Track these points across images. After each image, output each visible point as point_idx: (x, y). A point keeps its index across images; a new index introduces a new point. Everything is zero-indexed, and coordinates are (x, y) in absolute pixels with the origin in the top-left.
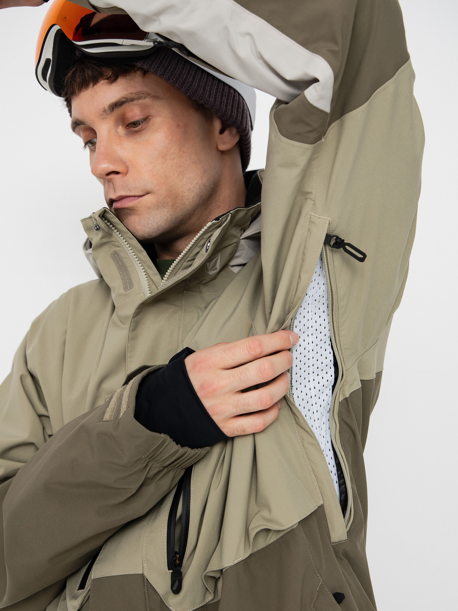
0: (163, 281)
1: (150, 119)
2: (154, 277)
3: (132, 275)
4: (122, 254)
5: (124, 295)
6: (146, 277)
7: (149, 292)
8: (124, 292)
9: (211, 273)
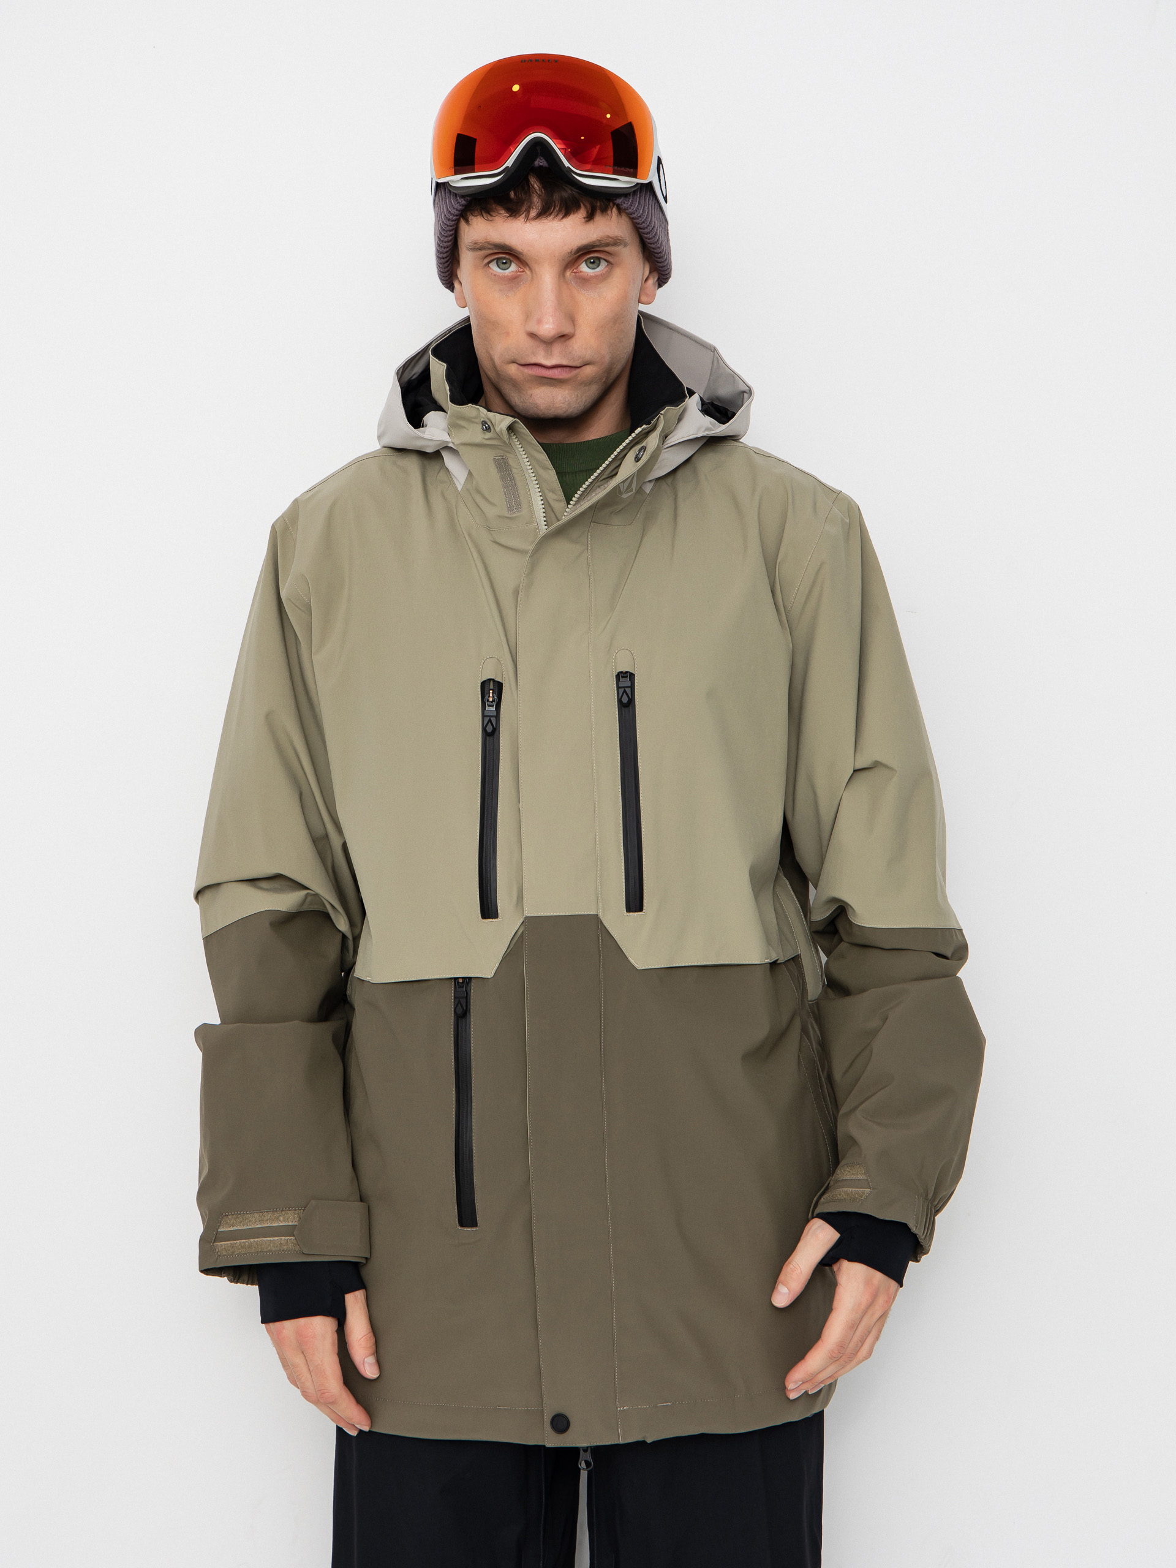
0: (568, 508)
2: (551, 496)
3: (522, 492)
4: (511, 462)
5: (507, 518)
6: (542, 500)
7: (545, 519)
8: (507, 514)
9: (625, 496)
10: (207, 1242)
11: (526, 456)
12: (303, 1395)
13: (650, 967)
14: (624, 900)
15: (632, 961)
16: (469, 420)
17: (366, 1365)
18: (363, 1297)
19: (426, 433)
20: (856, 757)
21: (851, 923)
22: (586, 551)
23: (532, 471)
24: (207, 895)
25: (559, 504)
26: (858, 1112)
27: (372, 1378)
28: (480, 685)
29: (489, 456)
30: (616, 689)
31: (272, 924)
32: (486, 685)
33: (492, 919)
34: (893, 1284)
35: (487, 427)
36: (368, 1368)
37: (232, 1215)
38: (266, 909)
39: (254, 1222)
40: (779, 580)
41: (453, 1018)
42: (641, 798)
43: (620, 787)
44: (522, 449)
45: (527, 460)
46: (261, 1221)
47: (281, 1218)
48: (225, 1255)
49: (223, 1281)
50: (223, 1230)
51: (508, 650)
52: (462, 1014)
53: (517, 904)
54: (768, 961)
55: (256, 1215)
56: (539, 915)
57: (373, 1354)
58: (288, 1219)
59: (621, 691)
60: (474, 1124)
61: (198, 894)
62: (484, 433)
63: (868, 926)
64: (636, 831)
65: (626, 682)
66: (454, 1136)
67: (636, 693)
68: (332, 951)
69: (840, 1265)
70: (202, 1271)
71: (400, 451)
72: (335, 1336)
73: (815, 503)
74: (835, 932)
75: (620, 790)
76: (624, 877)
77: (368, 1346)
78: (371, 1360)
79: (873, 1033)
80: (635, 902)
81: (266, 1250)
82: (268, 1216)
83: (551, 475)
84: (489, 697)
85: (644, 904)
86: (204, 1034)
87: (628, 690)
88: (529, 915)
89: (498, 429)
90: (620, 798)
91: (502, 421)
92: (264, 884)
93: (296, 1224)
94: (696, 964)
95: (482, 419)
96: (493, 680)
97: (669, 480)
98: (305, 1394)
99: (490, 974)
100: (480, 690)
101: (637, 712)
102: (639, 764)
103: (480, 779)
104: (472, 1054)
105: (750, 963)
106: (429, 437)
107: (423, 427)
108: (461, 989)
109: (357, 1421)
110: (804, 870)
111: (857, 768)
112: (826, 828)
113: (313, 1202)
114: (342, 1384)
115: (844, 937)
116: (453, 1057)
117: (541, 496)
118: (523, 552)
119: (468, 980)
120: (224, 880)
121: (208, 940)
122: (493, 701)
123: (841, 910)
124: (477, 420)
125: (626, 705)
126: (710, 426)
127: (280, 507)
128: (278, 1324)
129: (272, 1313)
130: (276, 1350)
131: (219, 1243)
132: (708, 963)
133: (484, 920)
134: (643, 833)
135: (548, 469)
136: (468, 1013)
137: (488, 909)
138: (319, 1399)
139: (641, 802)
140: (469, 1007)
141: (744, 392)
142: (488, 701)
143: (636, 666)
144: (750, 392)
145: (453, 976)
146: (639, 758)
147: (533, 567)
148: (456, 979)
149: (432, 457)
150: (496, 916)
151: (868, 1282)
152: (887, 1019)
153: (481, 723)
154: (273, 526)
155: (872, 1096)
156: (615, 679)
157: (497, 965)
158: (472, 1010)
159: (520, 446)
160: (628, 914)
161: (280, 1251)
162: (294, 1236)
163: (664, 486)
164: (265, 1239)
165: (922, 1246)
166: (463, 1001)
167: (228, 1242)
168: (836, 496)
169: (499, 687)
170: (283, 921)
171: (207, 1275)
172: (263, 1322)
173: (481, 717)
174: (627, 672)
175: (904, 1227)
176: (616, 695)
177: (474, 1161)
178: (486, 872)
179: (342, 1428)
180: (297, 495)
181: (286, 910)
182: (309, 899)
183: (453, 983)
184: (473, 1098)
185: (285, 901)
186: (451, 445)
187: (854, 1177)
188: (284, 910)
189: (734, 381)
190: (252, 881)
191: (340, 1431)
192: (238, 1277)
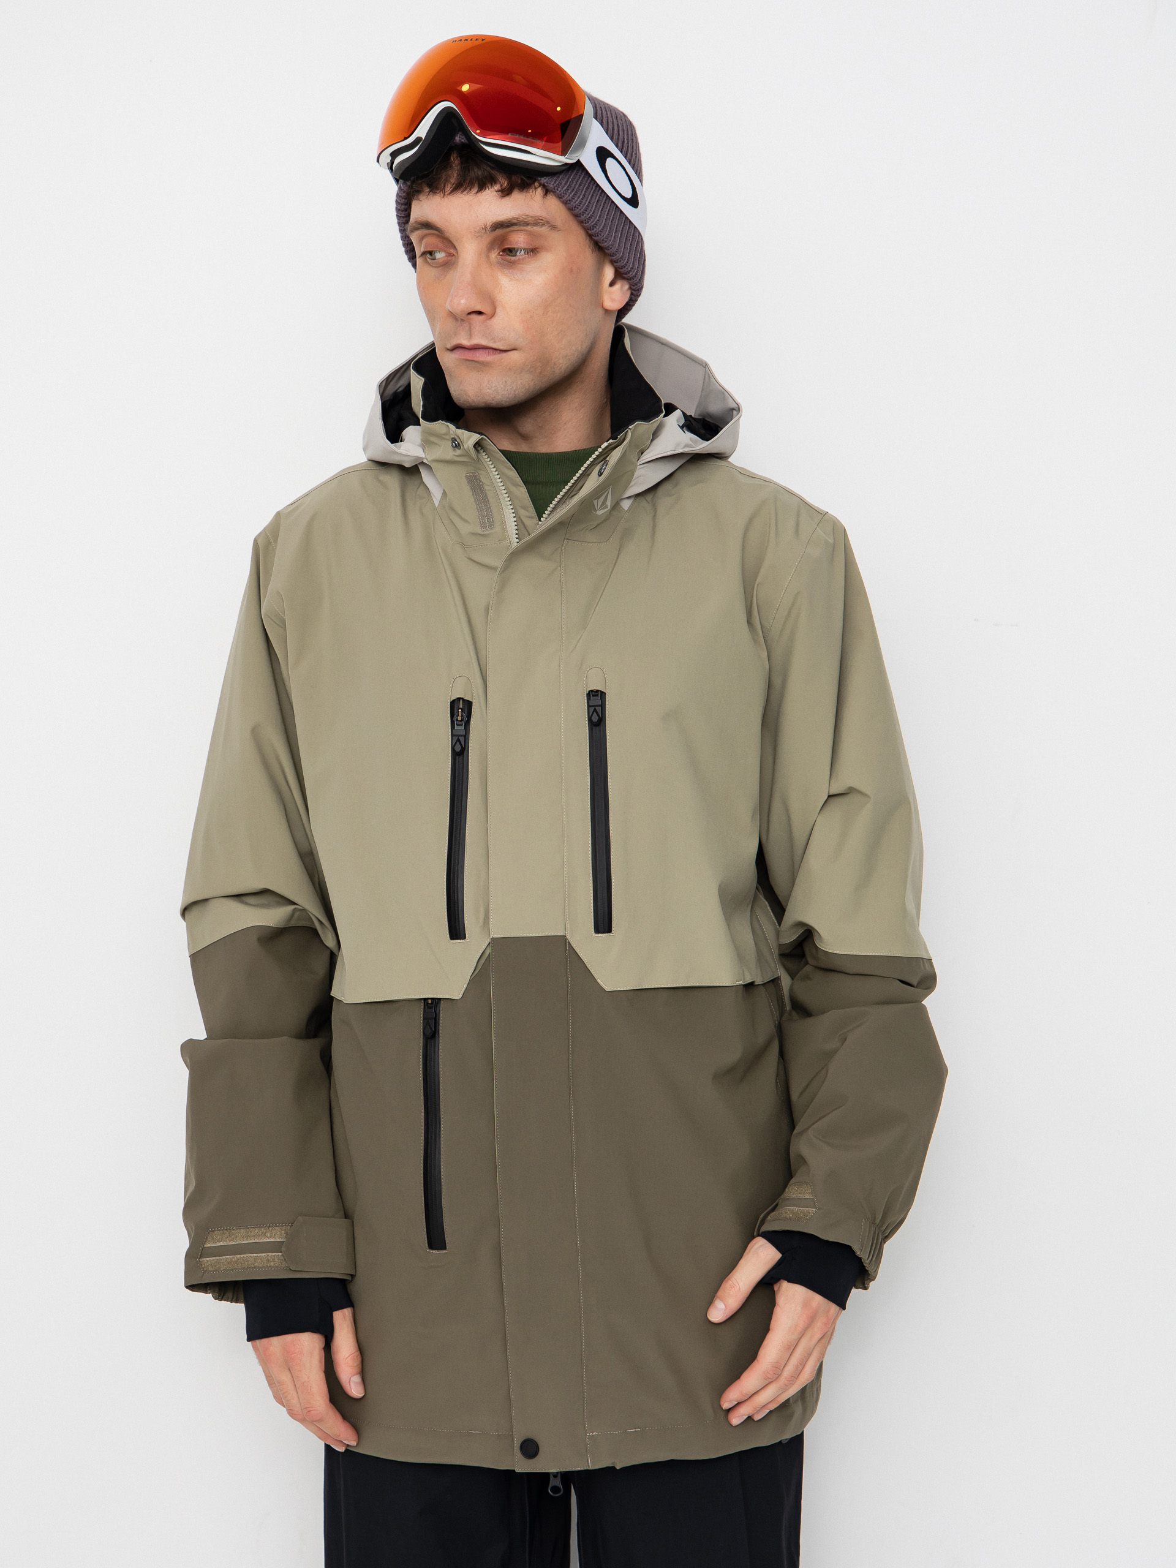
0: (540, 523)
1: (538, 252)
2: (522, 512)
3: (494, 510)
4: (483, 479)
5: (479, 534)
6: (514, 517)
7: (517, 536)
8: (479, 530)
9: (600, 513)
10: (193, 1257)
11: (496, 473)
12: (289, 1413)
13: (619, 989)
14: (593, 921)
15: (601, 983)
16: (440, 436)
17: (352, 1384)
18: (351, 1315)
19: (401, 448)
20: (831, 781)
21: (817, 947)
22: (559, 568)
23: (503, 488)
24: (194, 912)
25: (531, 522)
26: (810, 1131)
27: (358, 1398)
28: (449, 704)
29: (461, 472)
30: (586, 707)
31: (259, 940)
32: (456, 704)
33: (460, 939)
34: (834, 1308)
35: (457, 444)
36: (354, 1387)
37: (218, 1230)
38: (254, 925)
39: (241, 1238)
40: (757, 600)
41: (422, 1039)
42: (610, 818)
43: (589, 807)
44: (492, 466)
45: (498, 477)
46: (247, 1237)
47: (268, 1235)
48: (210, 1271)
49: (207, 1298)
50: (209, 1245)
51: (479, 669)
52: (431, 1034)
53: (484, 923)
54: (741, 983)
55: (242, 1231)
56: (506, 936)
57: (360, 1373)
58: (275, 1235)
59: (592, 709)
60: (442, 1146)
61: (185, 911)
62: (455, 450)
63: (832, 951)
64: (605, 851)
65: (596, 701)
66: (422, 1158)
67: (607, 712)
68: (320, 966)
69: (780, 1286)
70: (187, 1287)
71: (383, 465)
72: (323, 1353)
73: (798, 525)
74: (802, 956)
75: (589, 810)
76: (592, 898)
77: (356, 1365)
78: (357, 1379)
79: (830, 1055)
80: (603, 923)
81: (253, 1266)
82: (255, 1231)
83: (522, 492)
84: (458, 716)
85: (613, 926)
86: (189, 1049)
87: (599, 709)
88: (495, 936)
89: (466, 447)
90: (590, 818)
91: (469, 438)
92: (251, 900)
93: (282, 1240)
94: (666, 986)
95: (452, 436)
96: (462, 698)
97: (649, 497)
98: (291, 1413)
99: (457, 995)
100: (449, 709)
101: (607, 731)
102: (609, 784)
103: (449, 799)
104: (441, 1076)
105: (721, 985)
106: (404, 452)
107: (401, 441)
108: (430, 1010)
109: (345, 1437)
110: (776, 892)
111: (831, 794)
112: (799, 852)
113: (300, 1218)
114: (328, 1401)
115: (810, 961)
116: (421, 1079)
117: (513, 513)
118: (494, 569)
119: (436, 1001)
120: (212, 896)
121: (194, 957)
122: (462, 720)
123: (808, 934)
124: (447, 437)
125: (597, 723)
126: (691, 443)
127: (262, 521)
128: (265, 1341)
129: (257, 1331)
130: (262, 1368)
131: (204, 1259)
132: (678, 986)
133: (452, 941)
134: (612, 854)
135: (520, 486)
136: (437, 1033)
137: (456, 931)
138: (303, 1416)
139: (610, 822)
140: (437, 1028)
141: (733, 409)
142: (457, 720)
143: (607, 684)
144: (738, 409)
145: (422, 997)
146: (609, 777)
147: (503, 585)
148: (425, 1000)
149: (411, 472)
150: (464, 937)
151: (806, 1304)
152: (845, 1040)
153: (450, 742)
154: (255, 541)
155: (825, 1116)
156: (586, 698)
157: (465, 986)
158: (440, 1031)
159: (491, 463)
160: (597, 935)
161: (267, 1267)
162: (281, 1252)
163: (643, 503)
164: (252, 1255)
165: (867, 1271)
166: (432, 1023)
167: (214, 1258)
168: (822, 517)
169: (468, 705)
170: (271, 937)
171: (192, 1291)
172: (249, 1340)
173: (450, 737)
174: (598, 691)
175: (848, 1249)
176: (587, 714)
177: (442, 1183)
178: (454, 893)
179: (329, 1446)
180: (280, 507)
181: (274, 926)
182: (297, 914)
183: (422, 1004)
184: (442, 1120)
185: (272, 917)
186: (425, 461)
187: (801, 1196)
188: (271, 925)
189: (724, 397)
190: (238, 897)
191: (329, 1449)
192: (222, 1294)
